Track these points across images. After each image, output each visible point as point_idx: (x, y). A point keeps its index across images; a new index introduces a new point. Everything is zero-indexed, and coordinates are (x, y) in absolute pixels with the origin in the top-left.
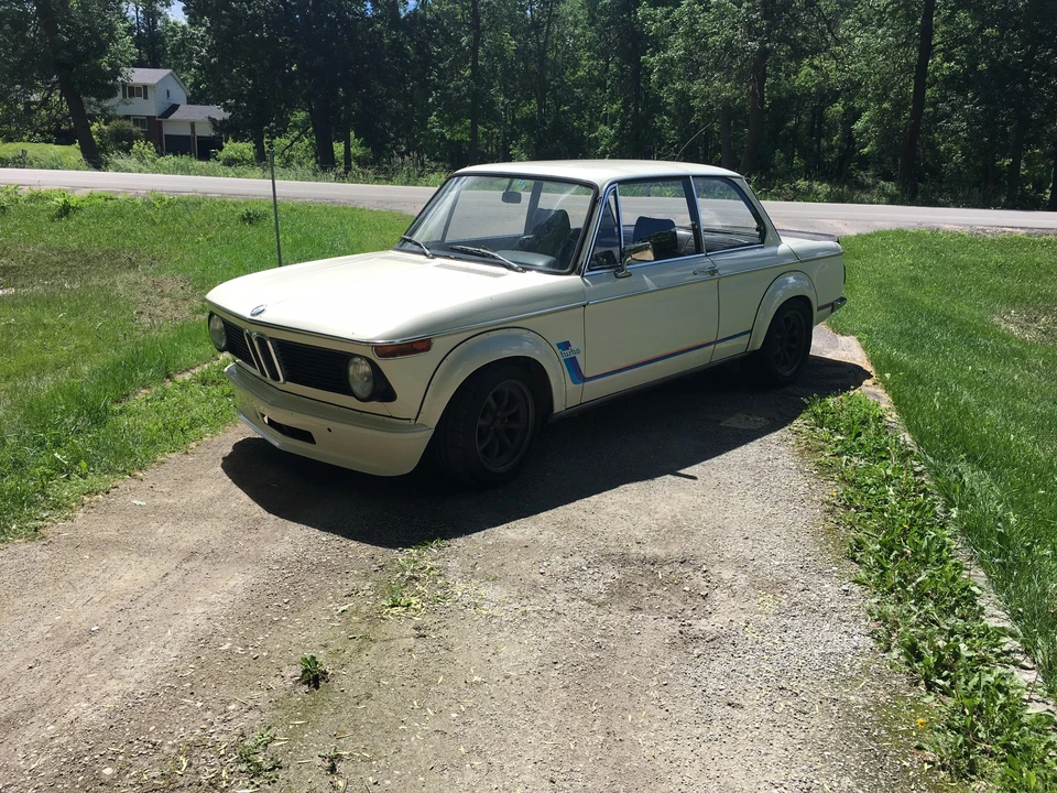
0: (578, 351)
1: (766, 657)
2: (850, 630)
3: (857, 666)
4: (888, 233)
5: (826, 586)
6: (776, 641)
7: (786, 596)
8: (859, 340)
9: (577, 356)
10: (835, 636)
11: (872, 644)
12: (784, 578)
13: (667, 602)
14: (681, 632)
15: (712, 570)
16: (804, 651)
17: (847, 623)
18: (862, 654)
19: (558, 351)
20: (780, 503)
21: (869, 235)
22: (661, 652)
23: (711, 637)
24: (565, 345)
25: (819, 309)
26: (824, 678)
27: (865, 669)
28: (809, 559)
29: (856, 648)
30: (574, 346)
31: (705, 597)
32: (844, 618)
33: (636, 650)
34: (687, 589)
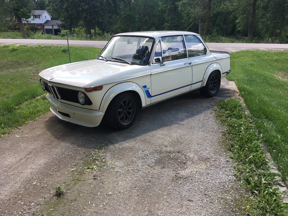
0: (149, 88)
1: (201, 184)
2: (228, 174)
3: (230, 186)
4: (244, 51)
5: (222, 159)
6: (205, 178)
7: (209, 163)
8: (235, 82)
9: (149, 90)
10: (224, 176)
11: (235, 179)
12: (209, 157)
13: (173, 165)
14: (176, 176)
15: (187, 155)
16: (214, 181)
17: (227, 172)
18: (232, 182)
19: (143, 88)
20: (209, 133)
21: (239, 52)
22: (169, 183)
23: (185, 177)
24: (145, 87)
25: (223, 74)
26: (219, 191)
27: (232, 187)
28: (217, 150)
29: (229, 180)
30: (148, 87)
31: (184, 163)
32: (226, 170)
33: (161, 182)
34: (179, 161)
